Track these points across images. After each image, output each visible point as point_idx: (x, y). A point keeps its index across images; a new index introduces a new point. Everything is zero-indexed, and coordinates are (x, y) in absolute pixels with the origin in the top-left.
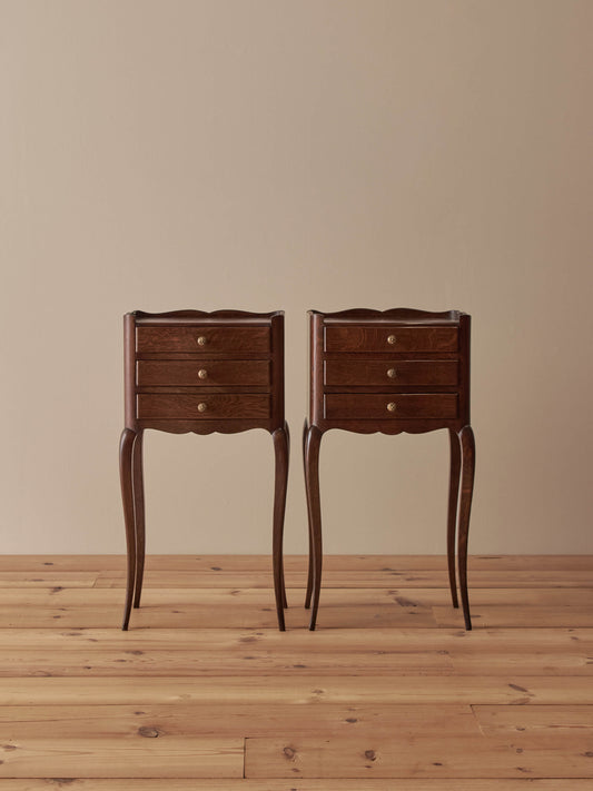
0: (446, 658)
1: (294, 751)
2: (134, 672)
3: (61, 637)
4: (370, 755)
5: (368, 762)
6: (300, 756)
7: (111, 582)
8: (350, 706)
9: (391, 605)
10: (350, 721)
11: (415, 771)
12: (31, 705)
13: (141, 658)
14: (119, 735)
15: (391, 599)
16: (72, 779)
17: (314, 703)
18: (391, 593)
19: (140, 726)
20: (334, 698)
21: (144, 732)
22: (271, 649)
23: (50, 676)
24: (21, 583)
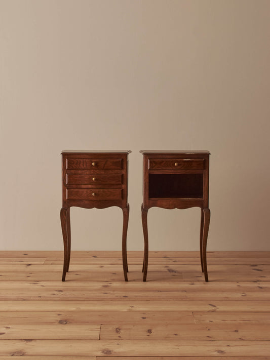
0: (185, 294)
1: (120, 329)
2: (59, 299)
3: (29, 285)
4: (150, 331)
5: (149, 334)
6: (122, 331)
7: (51, 262)
8: (144, 313)
9: (166, 272)
10: (143, 318)
11: (166, 337)
12: (17, 311)
13: (62, 293)
14: (51, 323)
15: (166, 269)
16: (31, 340)
17: (130, 311)
18: (166, 267)
19: (59, 319)
20: (138, 309)
21: (61, 322)
22: (115, 290)
23: (24, 300)
24: (14, 263)
